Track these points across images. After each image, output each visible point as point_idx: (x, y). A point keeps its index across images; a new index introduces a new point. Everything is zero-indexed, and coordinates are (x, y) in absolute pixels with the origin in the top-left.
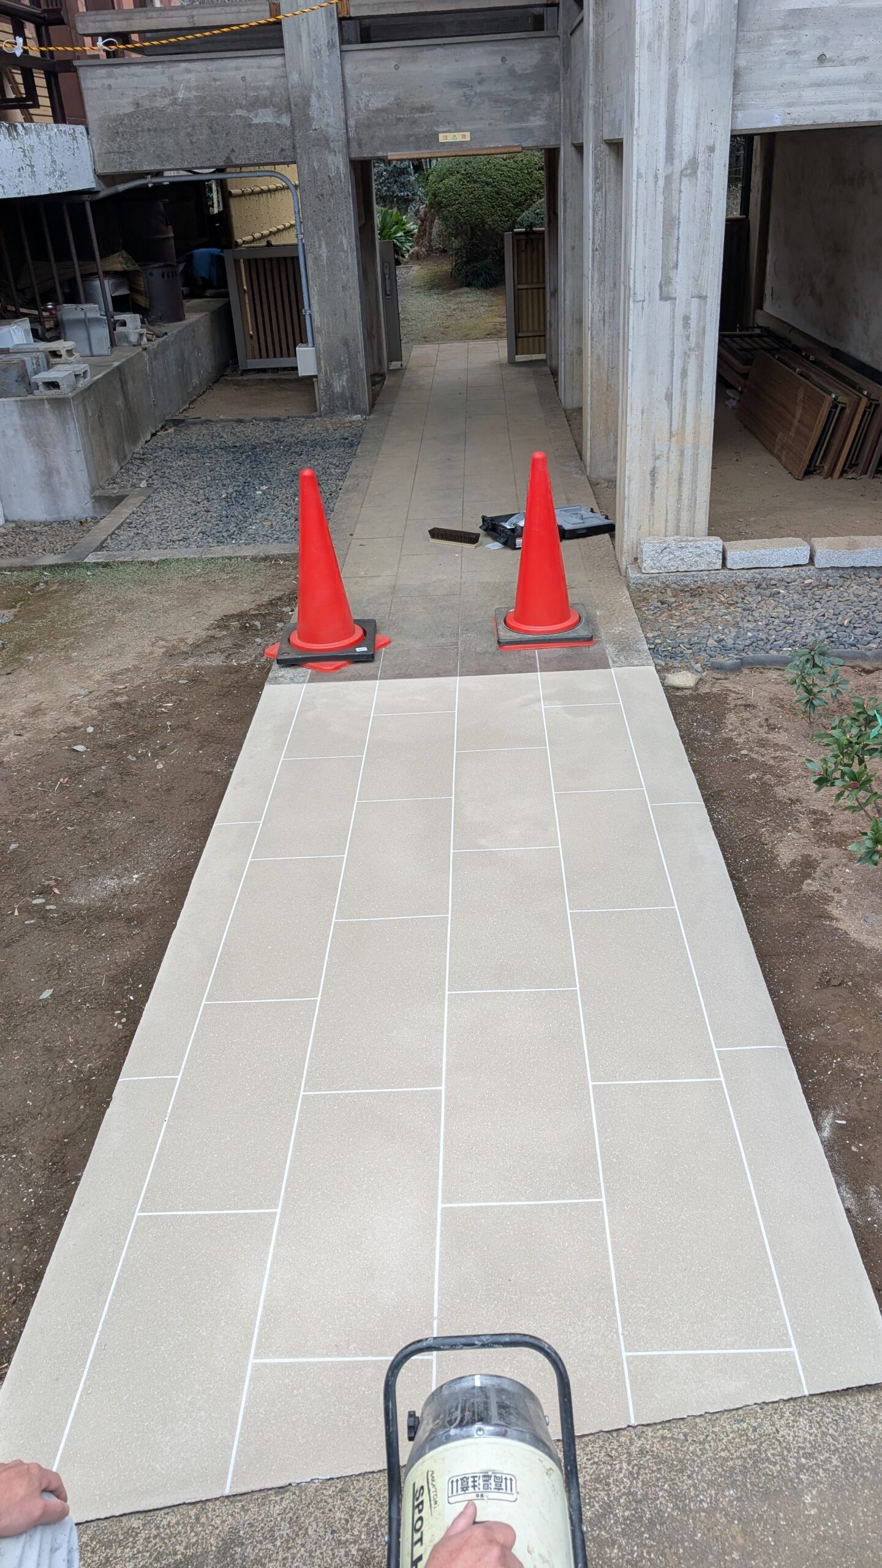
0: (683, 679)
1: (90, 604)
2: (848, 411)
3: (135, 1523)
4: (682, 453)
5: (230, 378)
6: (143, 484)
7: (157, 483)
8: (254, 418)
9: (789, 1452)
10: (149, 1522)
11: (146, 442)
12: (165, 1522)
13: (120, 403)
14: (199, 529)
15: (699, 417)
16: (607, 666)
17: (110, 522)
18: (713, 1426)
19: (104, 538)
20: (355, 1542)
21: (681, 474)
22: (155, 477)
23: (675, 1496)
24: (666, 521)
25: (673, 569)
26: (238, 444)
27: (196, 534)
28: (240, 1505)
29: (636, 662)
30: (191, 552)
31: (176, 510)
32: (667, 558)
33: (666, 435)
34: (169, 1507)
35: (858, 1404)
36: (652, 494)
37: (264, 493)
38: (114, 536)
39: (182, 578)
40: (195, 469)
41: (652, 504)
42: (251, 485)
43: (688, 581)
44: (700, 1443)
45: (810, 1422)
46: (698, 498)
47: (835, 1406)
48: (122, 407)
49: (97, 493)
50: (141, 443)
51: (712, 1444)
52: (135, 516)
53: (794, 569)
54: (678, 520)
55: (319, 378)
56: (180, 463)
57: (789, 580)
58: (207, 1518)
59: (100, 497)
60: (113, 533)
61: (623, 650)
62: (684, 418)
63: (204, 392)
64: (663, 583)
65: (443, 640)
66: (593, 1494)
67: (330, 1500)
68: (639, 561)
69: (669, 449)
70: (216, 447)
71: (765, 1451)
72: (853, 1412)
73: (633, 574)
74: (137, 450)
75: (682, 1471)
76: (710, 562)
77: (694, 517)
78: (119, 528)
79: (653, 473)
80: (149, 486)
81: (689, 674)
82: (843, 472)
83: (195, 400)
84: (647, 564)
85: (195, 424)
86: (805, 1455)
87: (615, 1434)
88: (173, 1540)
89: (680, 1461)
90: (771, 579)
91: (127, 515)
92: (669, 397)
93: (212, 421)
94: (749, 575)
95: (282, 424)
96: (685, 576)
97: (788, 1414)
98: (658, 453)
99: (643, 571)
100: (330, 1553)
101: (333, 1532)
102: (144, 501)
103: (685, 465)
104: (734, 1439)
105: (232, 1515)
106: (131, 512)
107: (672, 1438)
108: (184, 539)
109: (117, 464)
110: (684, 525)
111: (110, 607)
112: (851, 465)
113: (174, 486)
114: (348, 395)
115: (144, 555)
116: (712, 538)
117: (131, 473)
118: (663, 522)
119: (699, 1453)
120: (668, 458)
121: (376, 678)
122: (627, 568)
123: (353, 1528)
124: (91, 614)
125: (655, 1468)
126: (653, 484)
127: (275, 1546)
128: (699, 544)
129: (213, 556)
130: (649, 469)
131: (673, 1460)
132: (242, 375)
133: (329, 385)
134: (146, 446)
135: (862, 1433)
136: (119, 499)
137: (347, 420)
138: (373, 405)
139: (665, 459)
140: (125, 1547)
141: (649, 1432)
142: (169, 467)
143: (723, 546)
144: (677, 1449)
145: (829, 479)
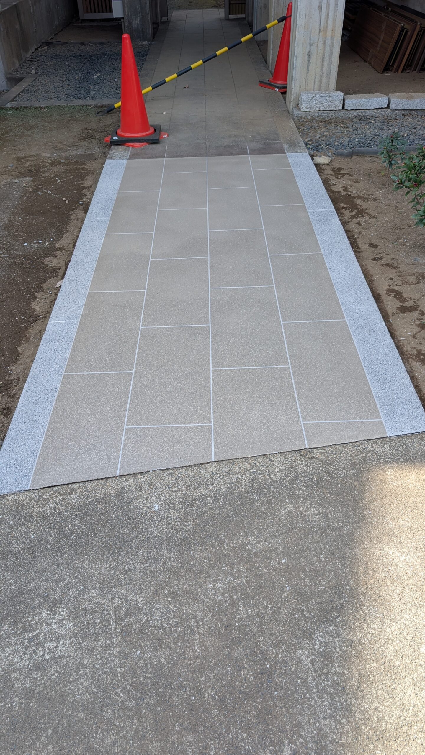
0: (322, 160)
1: (10, 126)
2: (409, 33)
3: (75, 486)
4: (325, 43)
5: (75, 24)
6: (33, 72)
7: (40, 72)
8: (90, 42)
9: (380, 456)
10: (82, 486)
11: (32, 53)
12: (89, 486)
13: (17, 26)
14: (65, 93)
15: (336, 20)
16: (284, 153)
17: (16, 90)
18: (345, 448)
19: (14, 96)
20: (180, 491)
21: (324, 55)
22: (39, 69)
23: (327, 473)
24: (315, 82)
25: (317, 109)
26: (82, 55)
27: (64, 95)
28: (124, 479)
29: (299, 151)
30: (62, 103)
31: (52, 84)
32: (315, 103)
33: (317, 31)
34: (91, 481)
35: (412, 439)
36: (308, 66)
37: (98, 77)
38: (20, 96)
39: (58, 115)
40: (60, 66)
41: (308, 73)
42: (91, 73)
43: (325, 116)
44: (339, 454)
45: (390, 446)
46: (332, 70)
47: (401, 440)
48: (19, 29)
49: (9, 76)
50: (30, 53)
51: (344, 454)
52: (30, 87)
53: (379, 110)
54: (321, 82)
55: (125, 19)
56: (52, 63)
57: (376, 116)
58: (109, 484)
59: (10, 78)
60: (19, 94)
61: (292, 146)
62: (327, 21)
63: (62, 30)
64: (312, 117)
65: (198, 141)
66: (289, 472)
67: (166, 476)
68: (299, 105)
69: (319, 39)
70: (70, 56)
71: (369, 457)
72: (409, 442)
73: (296, 112)
74: (28, 56)
75: (331, 464)
76: (336, 106)
77: (329, 81)
78: (22, 92)
79: (309, 54)
80: (36, 73)
81: (326, 157)
82: (404, 70)
83: (57, 34)
84: (304, 106)
85: (58, 45)
86: (387, 458)
87: (298, 452)
88: (94, 492)
89: (329, 461)
90: (367, 116)
91: (26, 86)
92: (320, 8)
93: (67, 43)
94: (356, 113)
95: (105, 46)
96: (323, 113)
97: (379, 443)
98: (312, 42)
99: (302, 110)
100: (168, 495)
101: (169, 488)
102: (34, 80)
103: (326, 50)
104: (354, 452)
105: (121, 482)
106: (27, 84)
107: (326, 453)
108: (57, 97)
109: (18, 62)
110: (323, 86)
111: (21, 128)
112: (408, 67)
113: (50, 73)
114: (140, 29)
115: (37, 104)
116: (338, 92)
117: (25, 67)
118: (313, 84)
119: (338, 458)
120: (317, 45)
121: (164, 157)
122: (293, 109)
123: (178, 486)
124: (11, 130)
125: (318, 463)
126: (309, 61)
127: (142, 493)
128: (331, 95)
129: (74, 105)
130: (307, 52)
131: (326, 460)
132: (81, 23)
133: (130, 23)
134: (33, 54)
135: (414, 449)
136: (20, 79)
137: (140, 44)
138: (154, 37)
139: (316, 45)
140: (72, 495)
141: (315, 450)
142: (45, 65)
143: (344, 98)
144: (328, 456)
145: (396, 73)
